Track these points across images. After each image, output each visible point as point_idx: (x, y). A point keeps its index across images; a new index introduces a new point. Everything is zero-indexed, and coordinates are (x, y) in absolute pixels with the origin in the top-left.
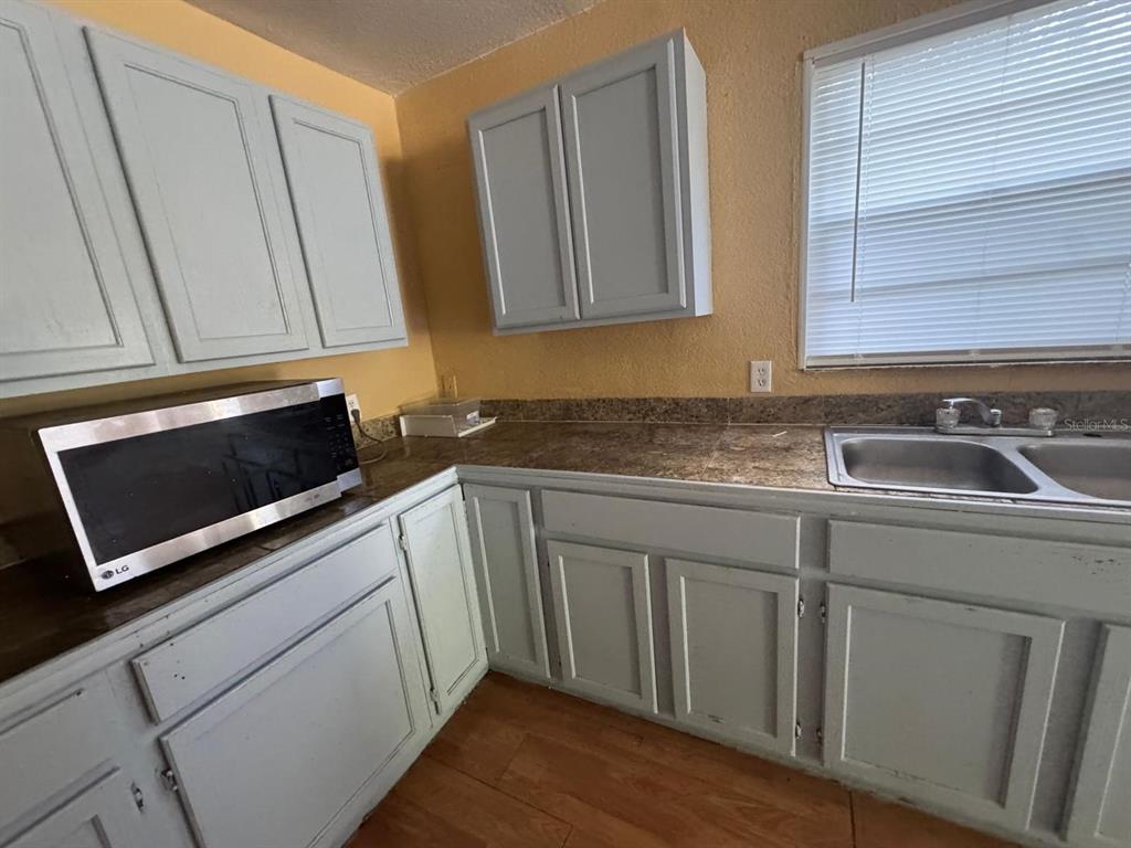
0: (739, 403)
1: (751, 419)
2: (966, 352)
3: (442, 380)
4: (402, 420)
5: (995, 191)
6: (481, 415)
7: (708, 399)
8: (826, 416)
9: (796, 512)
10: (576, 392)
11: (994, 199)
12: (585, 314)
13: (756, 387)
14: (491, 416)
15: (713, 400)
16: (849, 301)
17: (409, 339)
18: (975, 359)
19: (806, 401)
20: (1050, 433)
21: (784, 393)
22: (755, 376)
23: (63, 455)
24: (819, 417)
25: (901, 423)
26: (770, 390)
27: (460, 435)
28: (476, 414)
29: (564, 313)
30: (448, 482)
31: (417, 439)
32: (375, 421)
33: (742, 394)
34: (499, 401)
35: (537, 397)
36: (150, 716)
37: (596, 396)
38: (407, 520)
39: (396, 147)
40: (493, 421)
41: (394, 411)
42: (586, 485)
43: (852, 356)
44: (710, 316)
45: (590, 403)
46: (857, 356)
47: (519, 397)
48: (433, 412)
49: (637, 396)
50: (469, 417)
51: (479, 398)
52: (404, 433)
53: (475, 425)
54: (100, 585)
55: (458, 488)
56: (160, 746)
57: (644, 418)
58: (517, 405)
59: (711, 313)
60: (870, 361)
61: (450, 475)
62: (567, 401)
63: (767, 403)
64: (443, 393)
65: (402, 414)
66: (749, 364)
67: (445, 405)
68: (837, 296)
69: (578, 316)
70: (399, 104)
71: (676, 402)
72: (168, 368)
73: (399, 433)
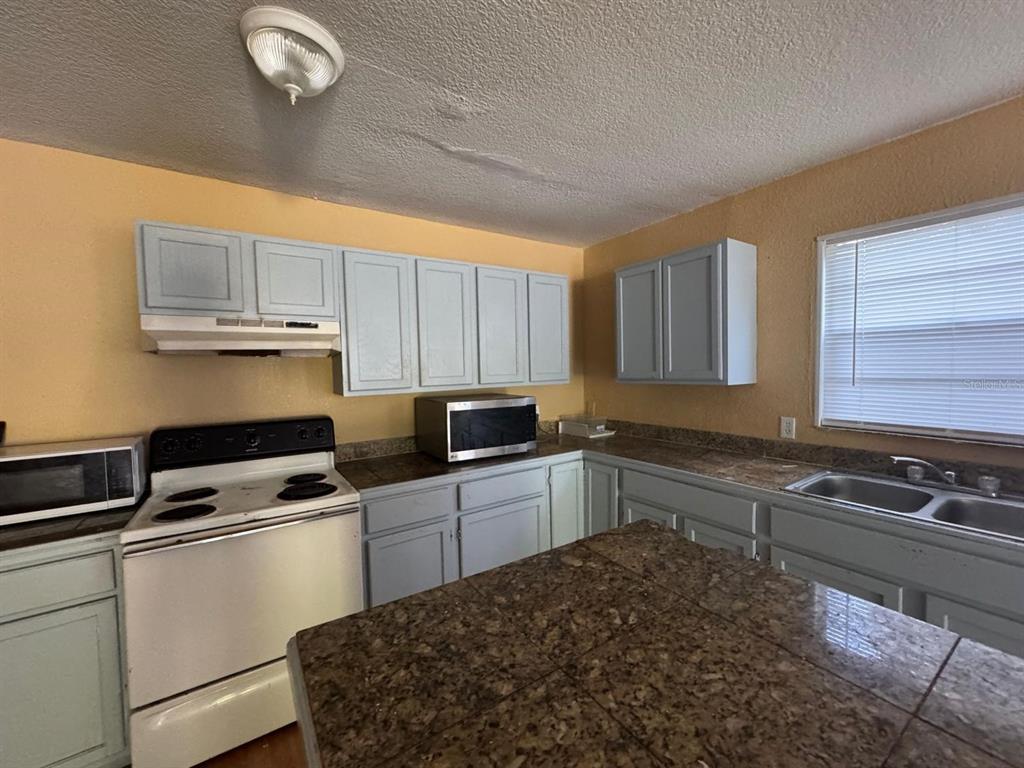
0: (772, 444)
1: (781, 456)
2: (943, 430)
3: (587, 404)
4: (560, 423)
5: (957, 324)
6: (606, 428)
7: (750, 438)
8: (835, 461)
9: (755, 500)
10: (666, 422)
11: (957, 329)
12: (666, 377)
13: (784, 434)
14: (613, 430)
15: (755, 439)
16: (851, 385)
17: (571, 380)
18: (949, 435)
19: (820, 448)
20: (994, 495)
21: (805, 441)
22: (784, 425)
23: (451, 412)
24: (829, 461)
25: (890, 474)
26: (794, 437)
27: (591, 437)
28: (603, 427)
29: (654, 374)
30: (577, 457)
31: (566, 436)
32: (546, 422)
33: (774, 438)
34: (618, 421)
35: (642, 422)
36: (459, 507)
37: (678, 427)
38: (555, 470)
39: (580, 273)
40: (613, 433)
41: (557, 419)
42: (645, 469)
43: (856, 422)
44: (753, 385)
45: (674, 430)
46: (860, 422)
47: (632, 421)
48: (578, 422)
49: (704, 429)
50: (598, 428)
51: (606, 418)
52: (560, 432)
53: (601, 433)
54: (450, 460)
55: (582, 462)
56: (459, 519)
57: (708, 444)
58: (629, 426)
59: (755, 382)
60: (867, 427)
61: (578, 454)
62: (660, 427)
63: (792, 446)
64: (586, 412)
65: (561, 420)
66: (780, 419)
67: (586, 419)
68: (843, 381)
69: (662, 377)
70: (585, 252)
71: (729, 437)
72: (476, 386)
73: (558, 431)
